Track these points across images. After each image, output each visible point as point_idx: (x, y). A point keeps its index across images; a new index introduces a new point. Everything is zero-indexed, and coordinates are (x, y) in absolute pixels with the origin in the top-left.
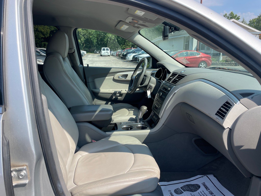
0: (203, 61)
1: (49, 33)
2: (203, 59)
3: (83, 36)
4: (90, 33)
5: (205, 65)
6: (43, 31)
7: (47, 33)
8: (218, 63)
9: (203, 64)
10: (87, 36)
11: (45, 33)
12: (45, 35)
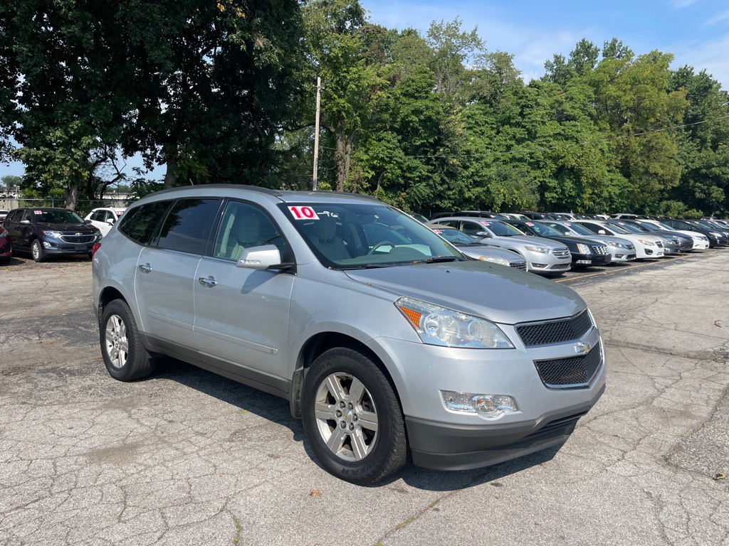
1: (679, 177)
6: (662, 172)
7: (674, 176)
11: (669, 177)
12: (669, 184)
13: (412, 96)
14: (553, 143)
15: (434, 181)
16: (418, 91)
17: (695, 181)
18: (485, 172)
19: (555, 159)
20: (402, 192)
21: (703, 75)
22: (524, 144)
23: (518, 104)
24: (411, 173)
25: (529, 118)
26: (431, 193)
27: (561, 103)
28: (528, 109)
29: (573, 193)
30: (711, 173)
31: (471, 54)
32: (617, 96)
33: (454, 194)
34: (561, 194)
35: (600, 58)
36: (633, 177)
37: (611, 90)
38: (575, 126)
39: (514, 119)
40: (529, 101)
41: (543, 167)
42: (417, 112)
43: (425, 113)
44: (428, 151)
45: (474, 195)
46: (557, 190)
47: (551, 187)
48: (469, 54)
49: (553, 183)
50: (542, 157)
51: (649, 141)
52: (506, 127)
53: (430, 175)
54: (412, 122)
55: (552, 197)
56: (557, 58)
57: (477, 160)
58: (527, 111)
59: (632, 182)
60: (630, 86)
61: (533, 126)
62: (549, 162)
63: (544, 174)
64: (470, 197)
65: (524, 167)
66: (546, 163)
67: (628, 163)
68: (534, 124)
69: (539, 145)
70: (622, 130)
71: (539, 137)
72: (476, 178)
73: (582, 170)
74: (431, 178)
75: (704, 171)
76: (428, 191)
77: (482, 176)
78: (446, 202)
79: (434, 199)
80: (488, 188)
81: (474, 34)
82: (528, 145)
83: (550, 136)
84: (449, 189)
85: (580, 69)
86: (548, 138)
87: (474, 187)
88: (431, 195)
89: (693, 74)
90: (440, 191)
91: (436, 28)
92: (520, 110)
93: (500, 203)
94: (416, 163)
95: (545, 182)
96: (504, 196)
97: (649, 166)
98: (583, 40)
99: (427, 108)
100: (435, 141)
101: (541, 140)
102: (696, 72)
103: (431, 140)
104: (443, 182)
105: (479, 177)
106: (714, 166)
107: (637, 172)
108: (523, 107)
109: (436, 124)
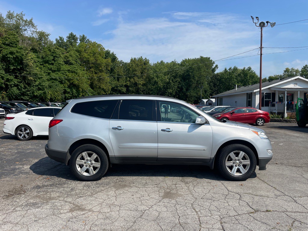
0: (261, 117)
1: (110, 90)
2: (262, 116)
3: (142, 92)
4: (149, 89)
5: (262, 121)
6: (105, 88)
7: (108, 90)
8: (282, 120)
9: (260, 120)
10: (147, 92)
11: (107, 90)
12: (107, 92)
13: (8, 45)
14: (68, 73)
15: (21, 87)
16: (12, 43)
17: (113, 92)
18: (43, 84)
19: (69, 80)
20: (3, 91)
21: (113, 54)
22: (56, 73)
23: (52, 55)
24: (9, 82)
25: (57, 62)
26: (19, 92)
27: (68, 58)
28: (56, 58)
29: (76, 95)
30: (118, 89)
31: (29, 29)
32: (88, 58)
33: (30, 93)
34: (72, 95)
35: (79, 41)
36: (95, 89)
37: (86, 55)
38: (75, 67)
39: (50, 61)
40: (57, 55)
41: (64, 83)
42: (12, 53)
43: (16, 54)
44: (16, 72)
45: (39, 94)
46: (70, 93)
47: (67, 92)
48: (28, 29)
49: (69, 90)
50: (64, 79)
51: (100, 76)
52: (47, 64)
53: (19, 84)
54: (9, 57)
55: (68, 96)
56: (61, 38)
57: (39, 78)
58: (56, 59)
59: (95, 91)
60: (92, 55)
61: (59, 65)
62: (66, 81)
63: (65, 86)
64: (37, 95)
65: (57, 83)
66: (65, 82)
67: (93, 84)
68: (60, 65)
69: (62, 74)
70: (90, 71)
71: (62, 70)
72: (39, 86)
73: (79, 86)
74: (19, 85)
75: (116, 88)
76: (18, 91)
77: (42, 86)
78: (26, 97)
79: (20, 96)
80: (45, 91)
81: (31, 21)
82: (57, 73)
83: (66, 71)
84: (28, 91)
85: (71, 44)
86: (65, 71)
87: (38, 91)
88: (19, 93)
89: (110, 53)
90: (24, 92)
91: (10, 14)
92: (53, 58)
93: (49, 98)
94: (11, 77)
95: (65, 89)
96: (51, 95)
97: (100, 85)
98: (72, 33)
99: (17, 52)
100: (21, 68)
101: (63, 72)
102: (111, 53)
103: (19, 67)
104: (25, 88)
105: (41, 86)
106: (118, 87)
107: (96, 88)
108: (54, 57)
109: (22, 60)
